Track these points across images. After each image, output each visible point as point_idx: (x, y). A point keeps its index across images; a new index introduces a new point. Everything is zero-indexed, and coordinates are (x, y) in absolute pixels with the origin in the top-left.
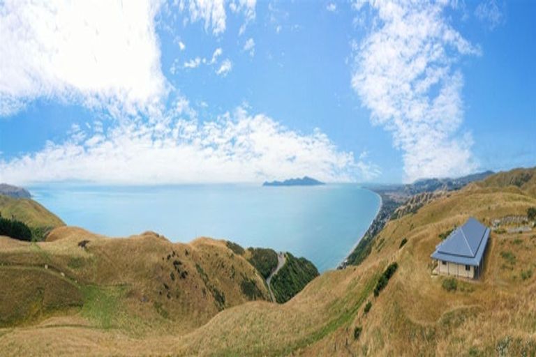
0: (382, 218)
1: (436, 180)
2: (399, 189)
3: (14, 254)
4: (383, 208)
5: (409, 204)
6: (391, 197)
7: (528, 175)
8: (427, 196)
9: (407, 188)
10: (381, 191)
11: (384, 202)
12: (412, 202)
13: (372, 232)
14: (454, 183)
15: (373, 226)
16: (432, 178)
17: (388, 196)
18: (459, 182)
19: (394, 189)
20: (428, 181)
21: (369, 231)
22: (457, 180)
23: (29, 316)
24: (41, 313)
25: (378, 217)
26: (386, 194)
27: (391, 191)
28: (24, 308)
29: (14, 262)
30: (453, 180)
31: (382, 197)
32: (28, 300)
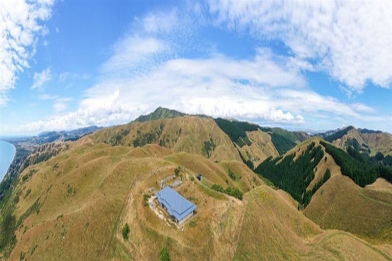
0: (17, 163)
1: (54, 132)
2: (28, 140)
3: (382, 193)
4: (17, 155)
5: (37, 152)
6: (22, 147)
7: (126, 130)
8: (50, 145)
9: (34, 139)
10: (15, 142)
11: (17, 150)
12: (39, 151)
13: (10, 174)
14: (68, 134)
15: (10, 170)
16: (52, 131)
17: (20, 146)
18: (72, 134)
19: (24, 140)
20: (50, 134)
21: (7, 174)
22: (70, 132)
23: (381, 236)
24: (389, 238)
25: (14, 161)
26: (19, 144)
27: (22, 141)
28: (379, 230)
29: (381, 198)
30: (68, 133)
31: (16, 146)
32: (382, 226)
